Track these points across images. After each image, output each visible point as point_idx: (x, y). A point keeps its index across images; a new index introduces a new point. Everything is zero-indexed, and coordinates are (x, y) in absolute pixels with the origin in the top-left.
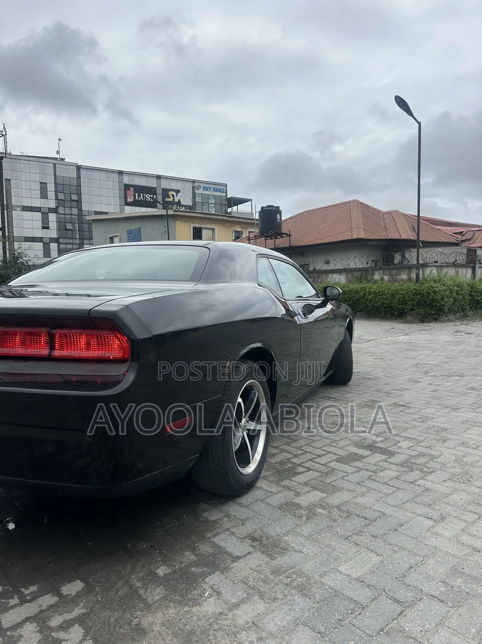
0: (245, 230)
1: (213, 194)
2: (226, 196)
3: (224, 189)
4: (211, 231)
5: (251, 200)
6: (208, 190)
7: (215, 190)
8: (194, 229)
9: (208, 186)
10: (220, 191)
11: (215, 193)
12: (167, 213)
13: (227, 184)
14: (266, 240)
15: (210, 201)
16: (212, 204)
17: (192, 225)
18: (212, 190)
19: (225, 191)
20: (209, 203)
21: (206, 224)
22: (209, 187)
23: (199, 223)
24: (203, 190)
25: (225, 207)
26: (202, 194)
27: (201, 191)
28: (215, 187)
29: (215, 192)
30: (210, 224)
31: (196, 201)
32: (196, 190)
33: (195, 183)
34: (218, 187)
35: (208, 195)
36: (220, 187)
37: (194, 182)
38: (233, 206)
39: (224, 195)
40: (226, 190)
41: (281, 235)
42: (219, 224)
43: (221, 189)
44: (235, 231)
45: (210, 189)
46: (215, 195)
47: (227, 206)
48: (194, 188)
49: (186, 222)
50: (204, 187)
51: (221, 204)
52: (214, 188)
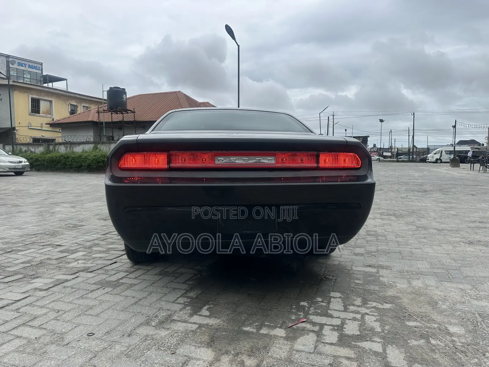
0: (80, 104)
1: (28, 70)
2: (42, 73)
3: (39, 67)
4: (48, 103)
5: (66, 80)
6: (23, 66)
7: (30, 67)
8: (33, 100)
9: (23, 62)
10: (35, 68)
11: (30, 70)
12: (9, 83)
13: (42, 63)
14: (112, 114)
15: (25, 76)
16: (28, 78)
17: (31, 96)
18: (27, 66)
19: (40, 69)
20: (24, 77)
21: (44, 96)
22: (24, 64)
23: (37, 95)
24: (18, 65)
25: (41, 82)
26: (17, 69)
27: (16, 66)
28: (31, 64)
29: (30, 68)
30: (48, 96)
31: (11, 74)
32: (10, 64)
33: (10, 58)
34: (34, 65)
35: (23, 70)
36: (36, 65)
37: (8, 57)
38: (49, 83)
39: (40, 72)
40: (42, 69)
41: (127, 111)
42: (56, 97)
43: (37, 67)
44: (71, 104)
45: (25, 65)
46: (30, 71)
47: (42, 82)
48: (8, 62)
49: (24, 92)
50: (19, 63)
51: (37, 80)
52: (29, 65)
